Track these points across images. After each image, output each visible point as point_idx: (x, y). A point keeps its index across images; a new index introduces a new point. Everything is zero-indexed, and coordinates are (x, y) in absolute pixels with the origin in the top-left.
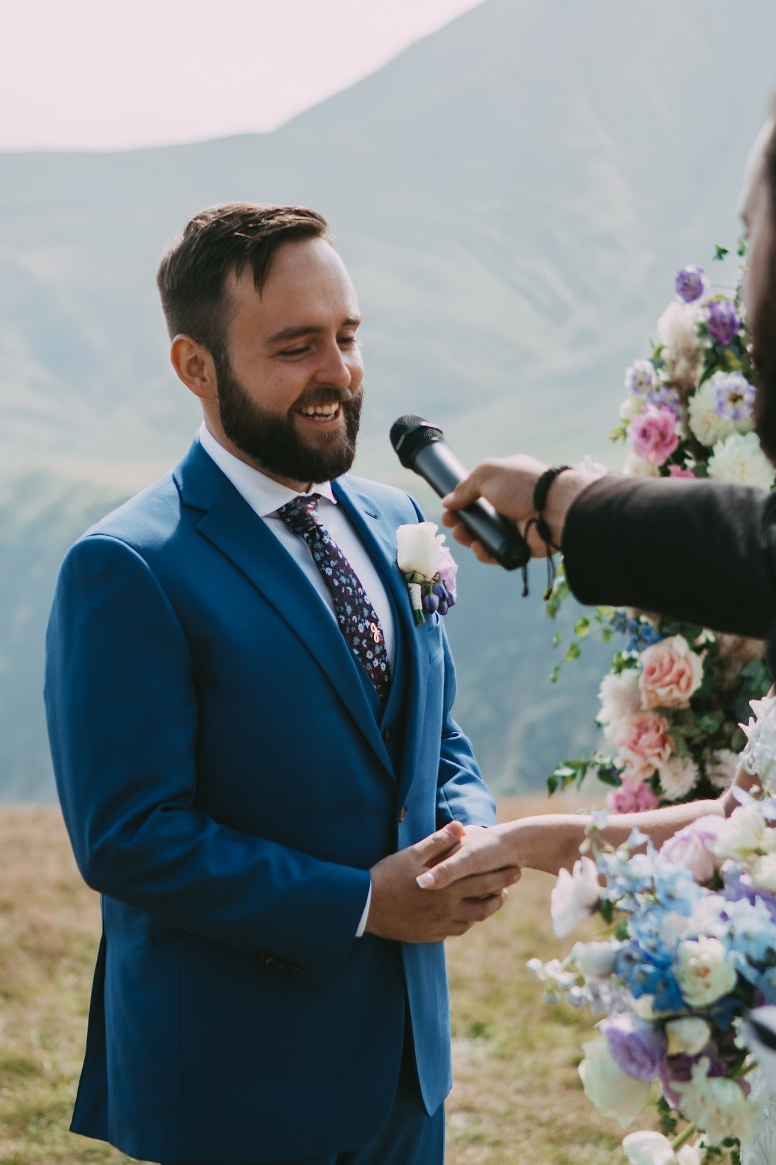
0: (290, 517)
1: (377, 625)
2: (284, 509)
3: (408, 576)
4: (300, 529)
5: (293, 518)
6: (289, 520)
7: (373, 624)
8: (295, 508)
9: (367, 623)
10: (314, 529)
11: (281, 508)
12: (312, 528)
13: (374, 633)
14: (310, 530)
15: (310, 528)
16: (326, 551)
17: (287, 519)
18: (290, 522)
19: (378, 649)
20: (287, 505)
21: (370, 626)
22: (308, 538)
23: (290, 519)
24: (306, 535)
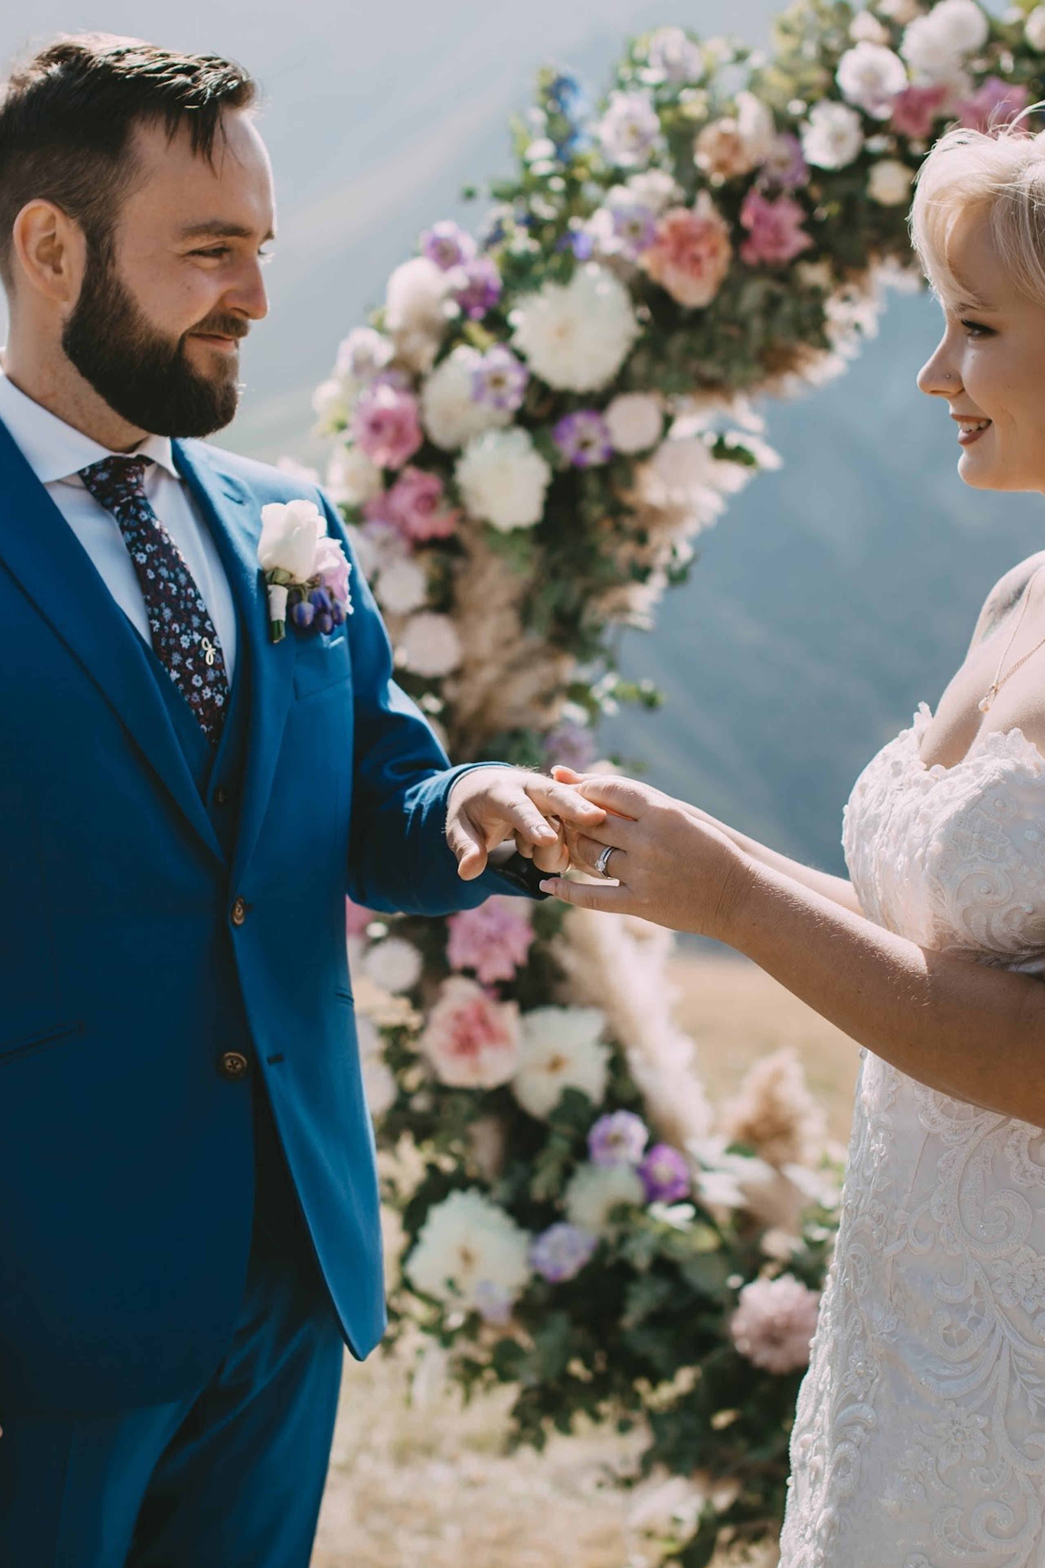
0: (96, 483)
1: (211, 642)
2: (88, 471)
3: (268, 575)
4: (109, 500)
5: (101, 485)
6: (94, 488)
7: (205, 639)
8: (103, 470)
9: (197, 637)
10: (128, 501)
11: (83, 470)
12: (125, 499)
13: (206, 652)
14: (122, 501)
15: (123, 499)
16: (142, 531)
17: (92, 487)
18: (96, 492)
19: (210, 675)
20: (92, 467)
21: (200, 641)
22: (119, 512)
23: (96, 486)
24: (117, 509)
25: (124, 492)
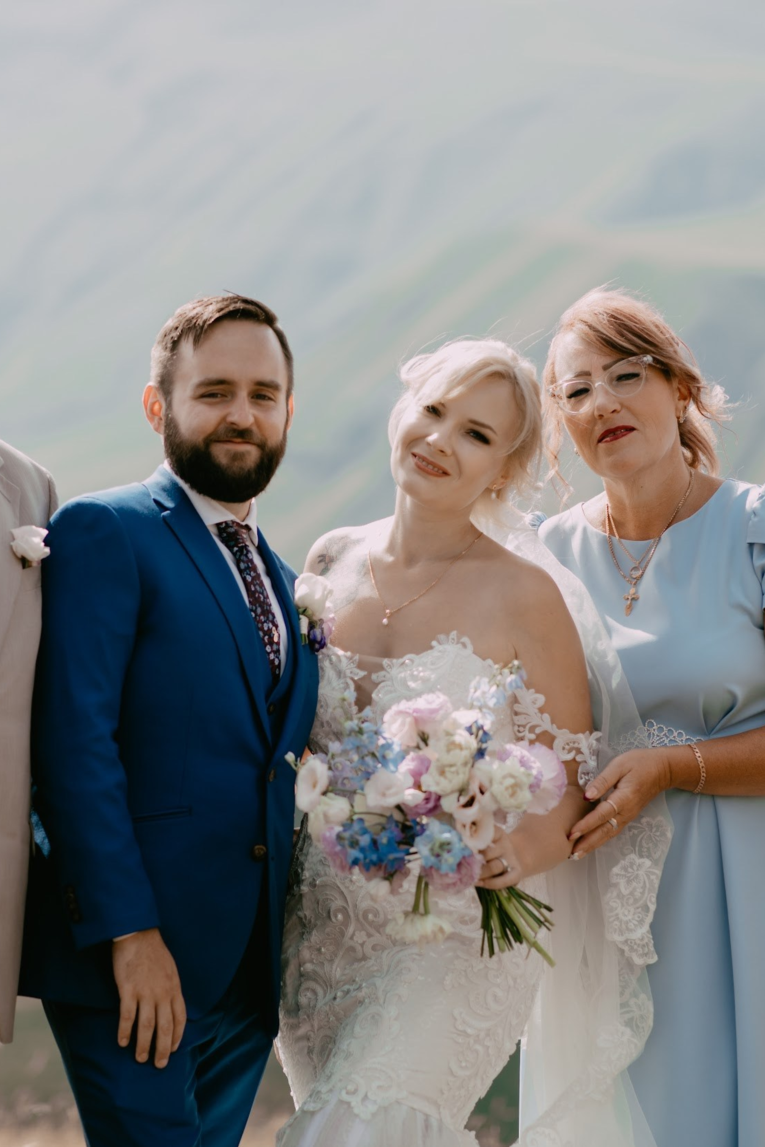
0: (226, 532)
1: (277, 629)
2: (224, 525)
3: (301, 610)
4: (232, 543)
5: (229, 534)
6: (225, 535)
7: (274, 628)
9: (271, 625)
11: (221, 523)
12: (241, 545)
13: (274, 635)
14: (239, 545)
15: (240, 544)
16: (249, 564)
17: (224, 534)
18: (226, 537)
19: (275, 647)
20: (226, 522)
21: (272, 628)
22: (237, 551)
23: (227, 534)
24: (236, 549)
25: (241, 541)
